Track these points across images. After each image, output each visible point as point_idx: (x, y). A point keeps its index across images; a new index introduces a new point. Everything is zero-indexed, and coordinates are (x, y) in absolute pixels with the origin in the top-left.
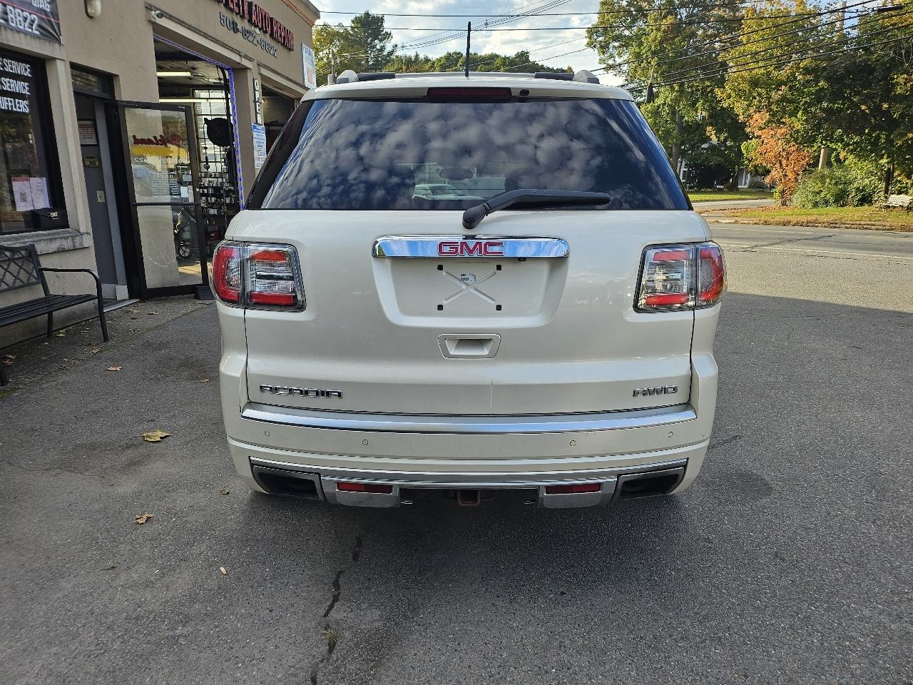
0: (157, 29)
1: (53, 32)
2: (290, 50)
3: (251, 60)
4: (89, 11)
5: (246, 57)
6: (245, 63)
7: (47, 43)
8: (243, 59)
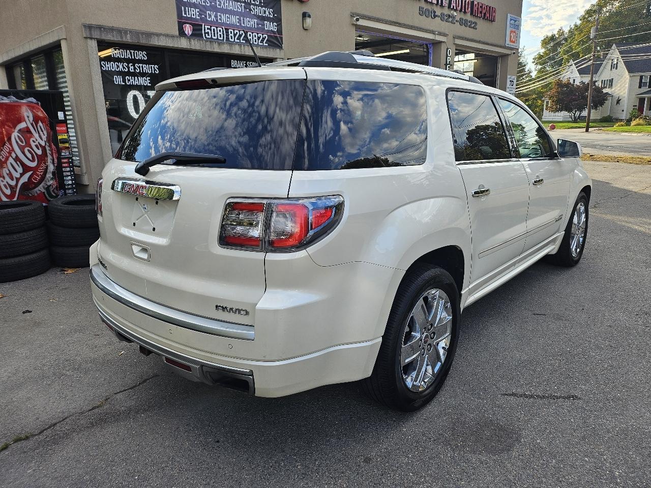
0: (358, 28)
1: (278, 43)
2: (492, 21)
3: (445, 35)
4: (304, 26)
5: (440, 34)
6: (439, 38)
7: (272, 50)
8: (437, 36)
